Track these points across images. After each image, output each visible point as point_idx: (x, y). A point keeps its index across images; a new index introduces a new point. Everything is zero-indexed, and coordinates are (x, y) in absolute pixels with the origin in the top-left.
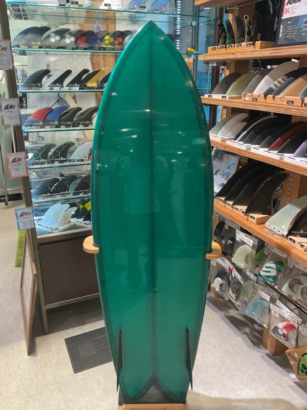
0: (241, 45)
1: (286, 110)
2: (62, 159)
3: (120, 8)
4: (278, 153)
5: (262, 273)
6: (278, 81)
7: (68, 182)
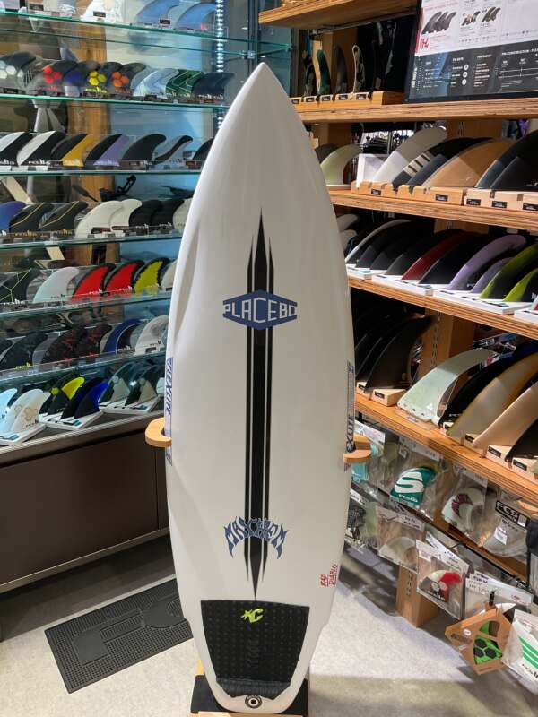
0: (346, 96)
1: (436, 211)
2: (17, 302)
3: (120, 21)
4: (421, 283)
5: (398, 489)
6: (416, 161)
7: (29, 346)
